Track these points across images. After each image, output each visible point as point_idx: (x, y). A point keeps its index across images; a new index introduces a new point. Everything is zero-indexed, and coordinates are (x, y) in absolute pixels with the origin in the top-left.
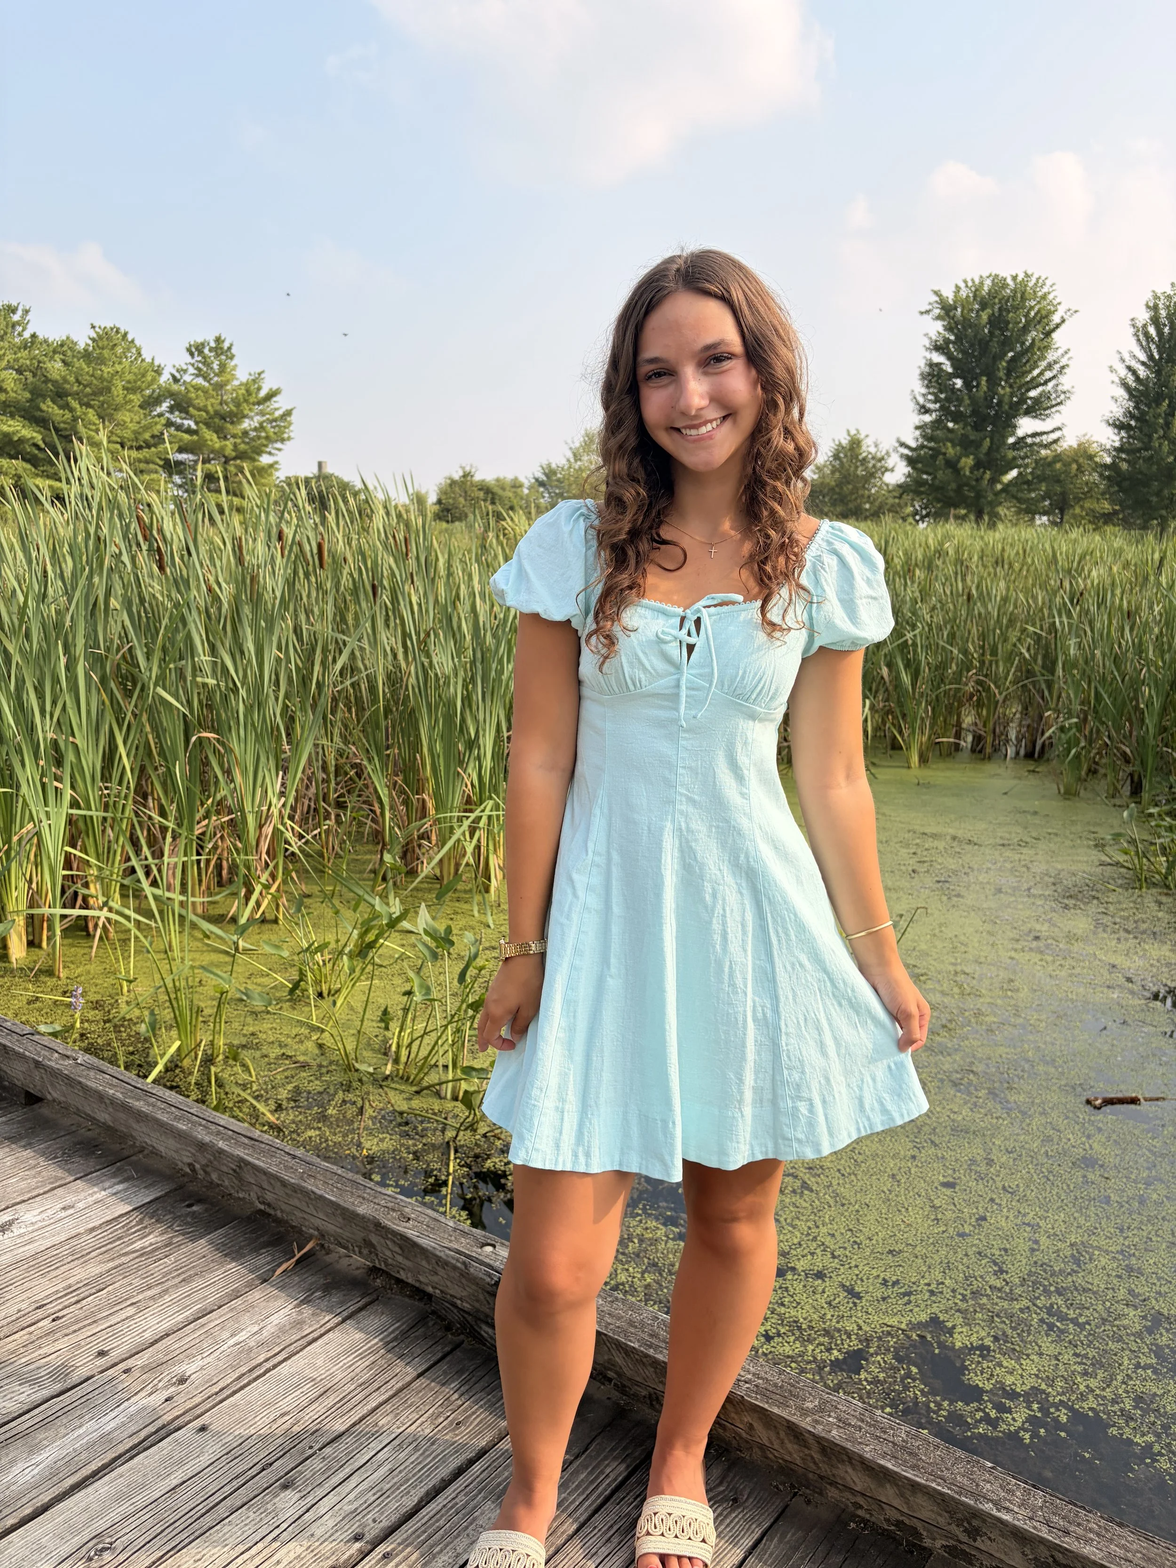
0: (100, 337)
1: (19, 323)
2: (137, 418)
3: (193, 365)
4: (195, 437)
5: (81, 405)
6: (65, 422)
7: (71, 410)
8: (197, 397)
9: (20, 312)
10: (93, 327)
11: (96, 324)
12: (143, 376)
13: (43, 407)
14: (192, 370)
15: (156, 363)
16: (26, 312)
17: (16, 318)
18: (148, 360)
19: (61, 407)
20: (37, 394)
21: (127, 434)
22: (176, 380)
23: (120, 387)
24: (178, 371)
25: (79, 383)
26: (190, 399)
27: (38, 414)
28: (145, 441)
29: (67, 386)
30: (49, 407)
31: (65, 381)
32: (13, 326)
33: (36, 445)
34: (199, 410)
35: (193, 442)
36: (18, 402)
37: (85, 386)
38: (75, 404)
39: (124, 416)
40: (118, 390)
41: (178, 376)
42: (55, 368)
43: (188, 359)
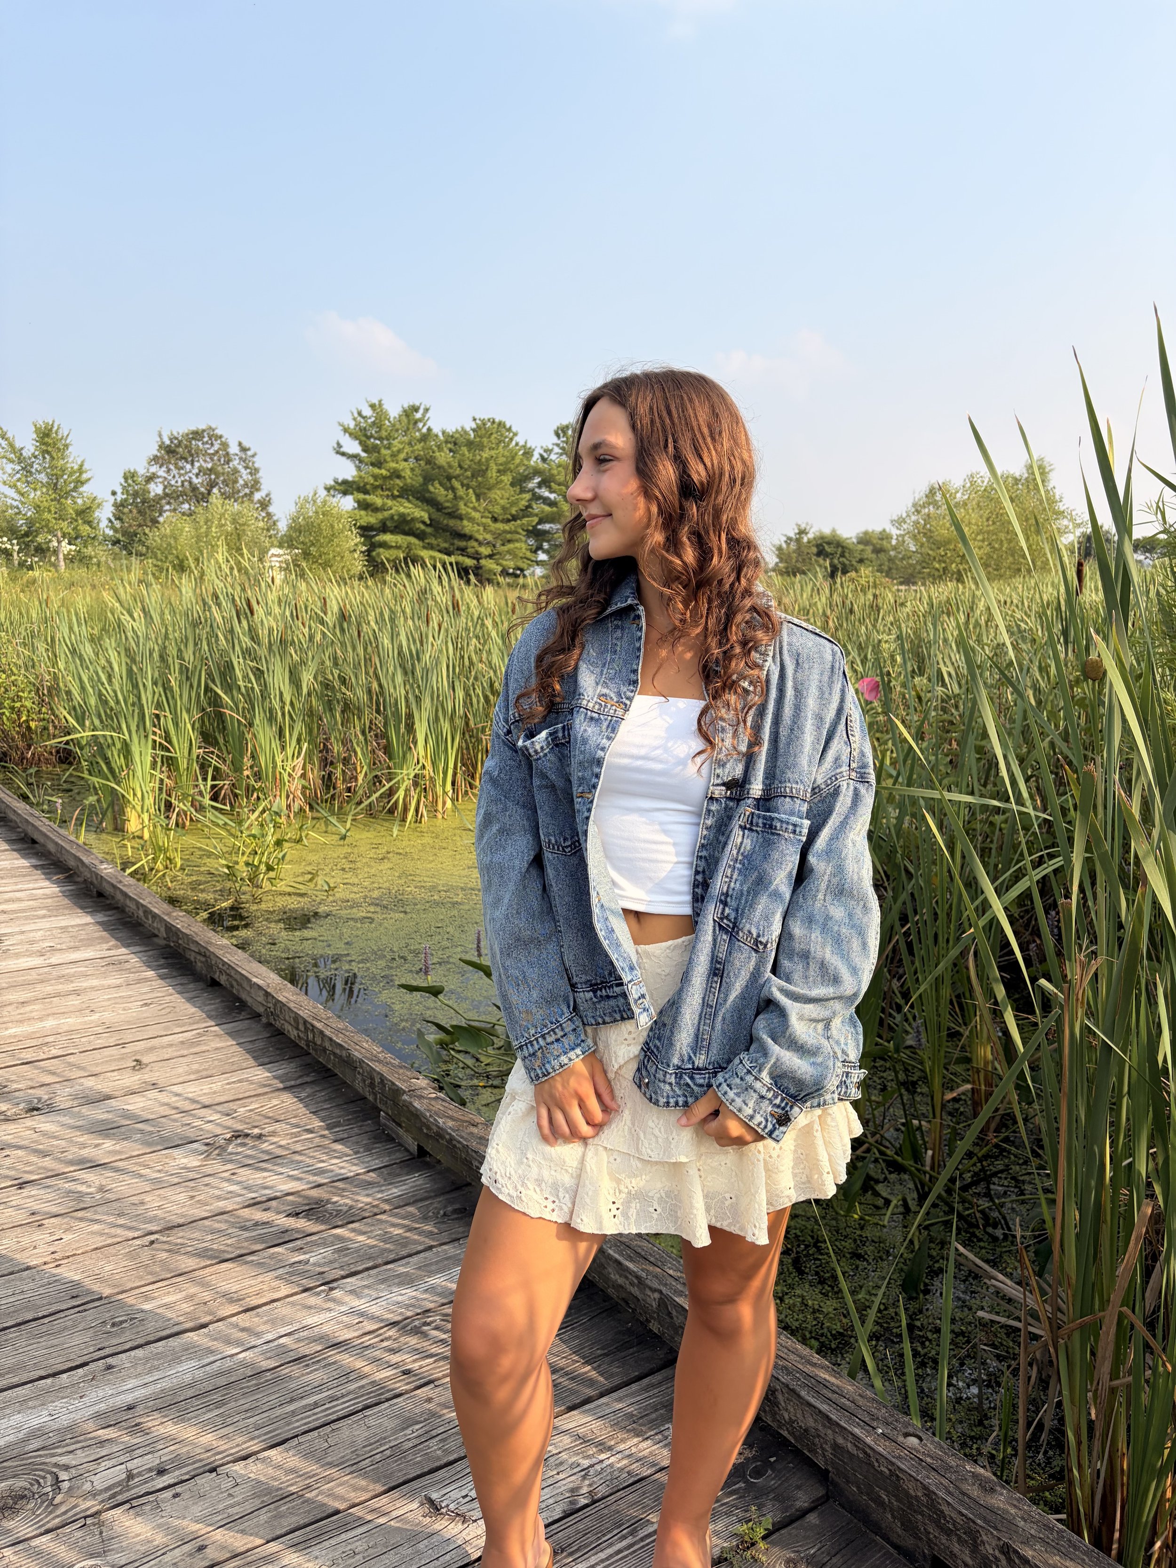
0: (479, 427)
1: (420, 420)
2: (507, 495)
3: (558, 445)
4: (555, 509)
5: (463, 485)
6: (448, 501)
7: (453, 489)
8: (559, 474)
9: (421, 411)
10: (475, 420)
11: (477, 417)
12: (513, 458)
13: (431, 488)
14: (557, 450)
15: (528, 445)
16: (427, 410)
17: (418, 415)
18: (522, 443)
19: (446, 489)
20: (428, 479)
21: (497, 510)
22: (544, 460)
23: (494, 471)
24: (545, 451)
25: (460, 466)
26: (553, 475)
27: (427, 495)
28: (513, 516)
29: (451, 471)
30: (438, 490)
31: (450, 467)
32: (416, 422)
33: (424, 523)
34: (559, 484)
35: (553, 513)
36: (413, 486)
37: (466, 470)
38: (456, 484)
39: (496, 494)
40: (493, 473)
41: (545, 455)
42: (444, 458)
43: (555, 440)
